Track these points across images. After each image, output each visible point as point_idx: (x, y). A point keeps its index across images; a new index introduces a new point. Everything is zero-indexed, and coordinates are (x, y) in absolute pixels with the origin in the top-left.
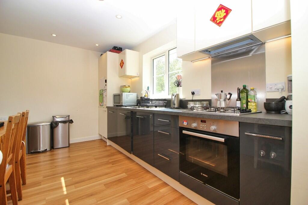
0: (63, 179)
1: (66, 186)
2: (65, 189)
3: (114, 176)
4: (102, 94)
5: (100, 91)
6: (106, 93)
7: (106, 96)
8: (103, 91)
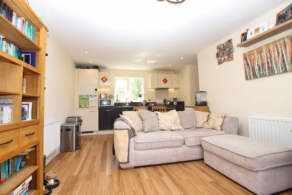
4: (85, 99)
5: (81, 96)
6: (95, 98)
7: (95, 100)
8: (89, 97)
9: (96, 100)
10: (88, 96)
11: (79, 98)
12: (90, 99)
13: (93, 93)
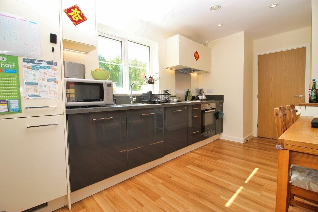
0: (228, 205)
1: (234, 192)
2: (239, 191)
3: (192, 170)
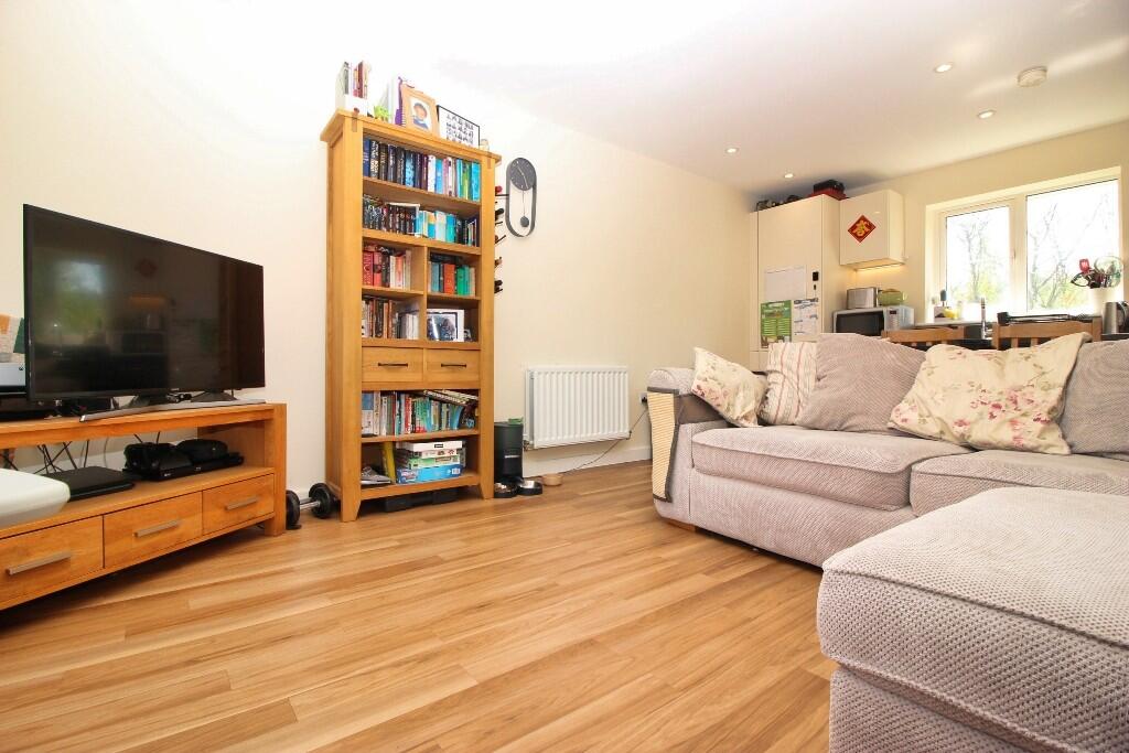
4: (780, 314)
5: (767, 304)
6: (812, 310)
7: (811, 317)
8: (793, 305)
9: (816, 316)
10: (788, 303)
11: (762, 313)
12: (796, 313)
13: (805, 288)
